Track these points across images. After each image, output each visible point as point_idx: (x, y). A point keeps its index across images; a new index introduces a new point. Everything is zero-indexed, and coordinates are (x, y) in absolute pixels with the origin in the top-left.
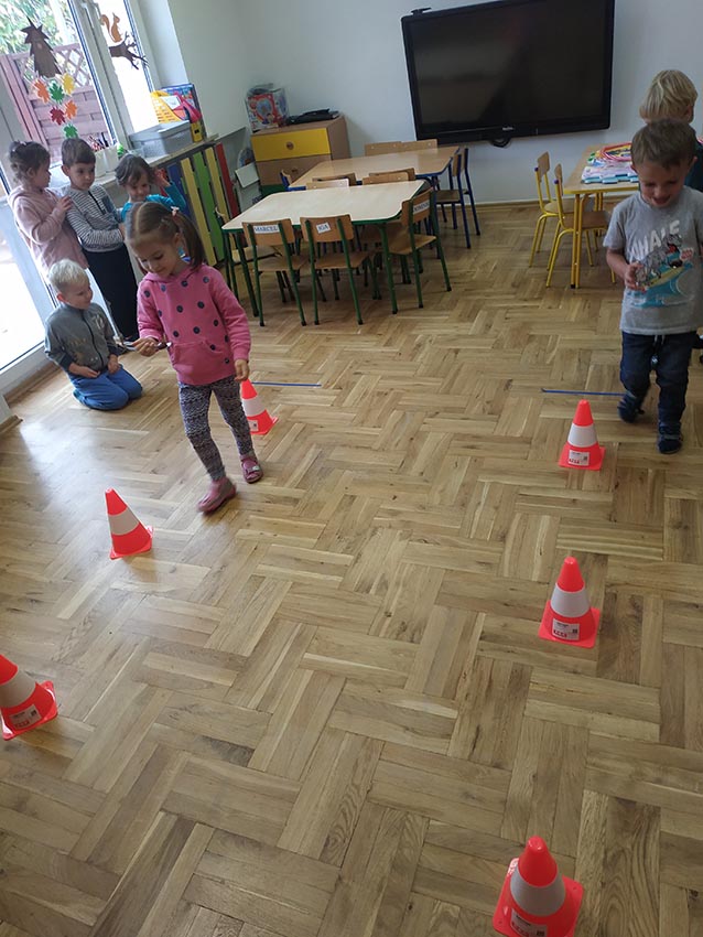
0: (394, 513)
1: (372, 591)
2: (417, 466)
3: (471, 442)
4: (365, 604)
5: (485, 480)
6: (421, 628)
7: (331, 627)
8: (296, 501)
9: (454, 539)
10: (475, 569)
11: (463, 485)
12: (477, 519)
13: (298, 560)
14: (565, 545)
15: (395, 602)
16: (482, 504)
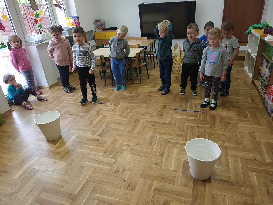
0: (129, 146)
1: (120, 173)
2: (137, 130)
3: (154, 124)
4: (117, 177)
5: (158, 136)
6: (135, 186)
7: (106, 185)
8: (98, 140)
9: (147, 155)
10: (154, 166)
11: (151, 137)
12: (154, 149)
13: (96, 161)
14: (181, 158)
15: (127, 176)
16: (156, 144)
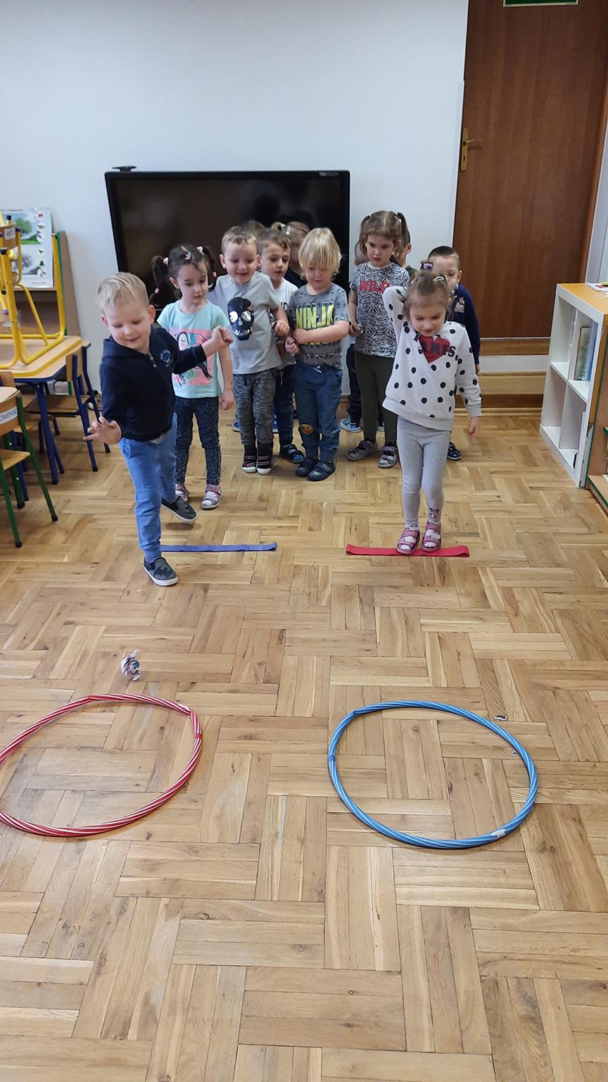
0: (152, 866)
1: (132, 1034)
3: (247, 729)
4: (121, 1063)
5: (276, 791)
9: (249, 906)
11: (248, 804)
14: (408, 897)
15: (172, 1051)
16: (280, 835)
